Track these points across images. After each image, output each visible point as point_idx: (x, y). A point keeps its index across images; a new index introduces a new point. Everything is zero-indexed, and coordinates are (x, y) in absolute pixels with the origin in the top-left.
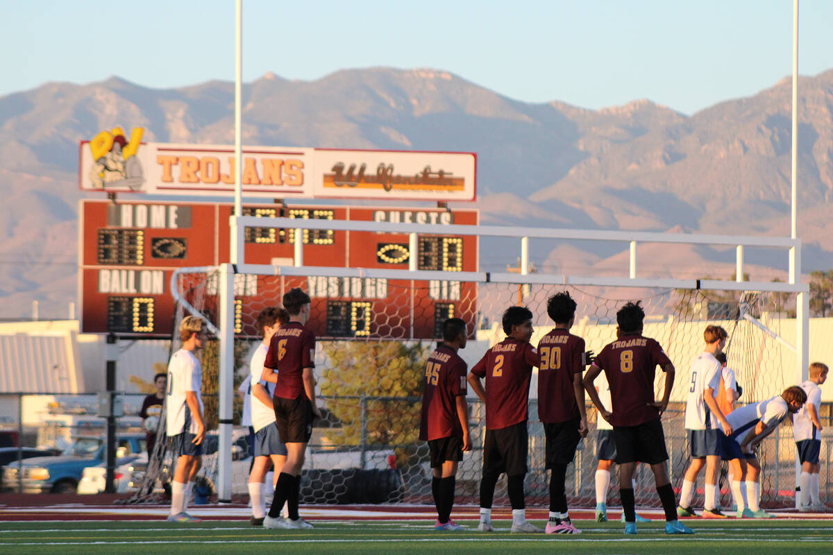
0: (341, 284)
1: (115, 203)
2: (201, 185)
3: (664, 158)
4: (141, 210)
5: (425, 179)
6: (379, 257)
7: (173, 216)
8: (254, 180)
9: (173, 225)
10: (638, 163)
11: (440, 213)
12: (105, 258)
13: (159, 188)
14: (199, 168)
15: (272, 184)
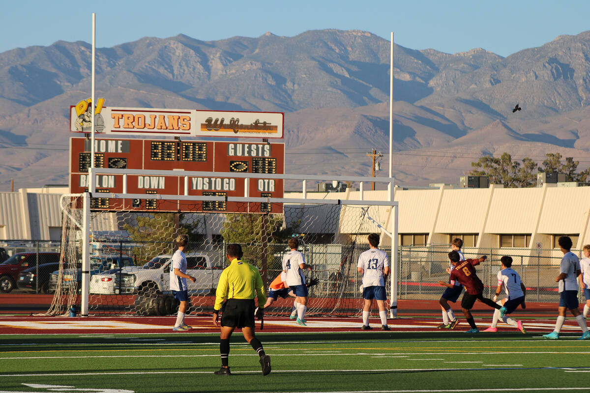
0: (210, 183)
1: (89, 139)
2: (135, 129)
3: (491, 82)
4: (103, 143)
5: (256, 126)
6: (231, 168)
7: (120, 146)
8: (164, 127)
9: (120, 151)
10: (476, 84)
11: (264, 145)
12: (83, 168)
13: (112, 131)
14: (134, 121)
15: (173, 129)
